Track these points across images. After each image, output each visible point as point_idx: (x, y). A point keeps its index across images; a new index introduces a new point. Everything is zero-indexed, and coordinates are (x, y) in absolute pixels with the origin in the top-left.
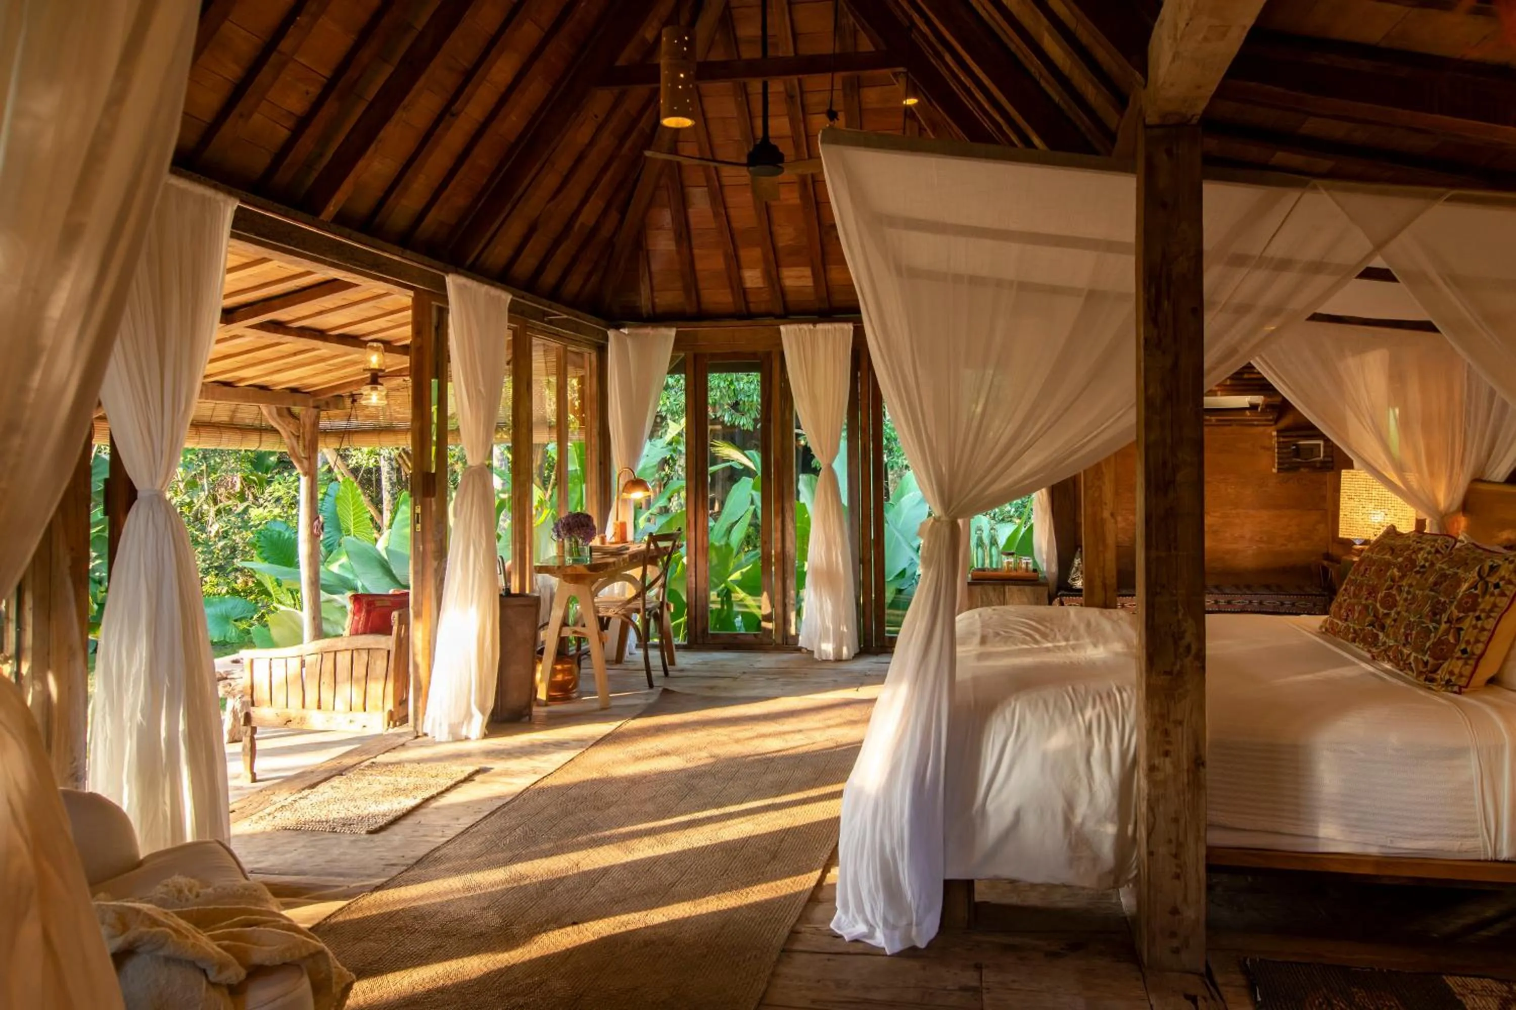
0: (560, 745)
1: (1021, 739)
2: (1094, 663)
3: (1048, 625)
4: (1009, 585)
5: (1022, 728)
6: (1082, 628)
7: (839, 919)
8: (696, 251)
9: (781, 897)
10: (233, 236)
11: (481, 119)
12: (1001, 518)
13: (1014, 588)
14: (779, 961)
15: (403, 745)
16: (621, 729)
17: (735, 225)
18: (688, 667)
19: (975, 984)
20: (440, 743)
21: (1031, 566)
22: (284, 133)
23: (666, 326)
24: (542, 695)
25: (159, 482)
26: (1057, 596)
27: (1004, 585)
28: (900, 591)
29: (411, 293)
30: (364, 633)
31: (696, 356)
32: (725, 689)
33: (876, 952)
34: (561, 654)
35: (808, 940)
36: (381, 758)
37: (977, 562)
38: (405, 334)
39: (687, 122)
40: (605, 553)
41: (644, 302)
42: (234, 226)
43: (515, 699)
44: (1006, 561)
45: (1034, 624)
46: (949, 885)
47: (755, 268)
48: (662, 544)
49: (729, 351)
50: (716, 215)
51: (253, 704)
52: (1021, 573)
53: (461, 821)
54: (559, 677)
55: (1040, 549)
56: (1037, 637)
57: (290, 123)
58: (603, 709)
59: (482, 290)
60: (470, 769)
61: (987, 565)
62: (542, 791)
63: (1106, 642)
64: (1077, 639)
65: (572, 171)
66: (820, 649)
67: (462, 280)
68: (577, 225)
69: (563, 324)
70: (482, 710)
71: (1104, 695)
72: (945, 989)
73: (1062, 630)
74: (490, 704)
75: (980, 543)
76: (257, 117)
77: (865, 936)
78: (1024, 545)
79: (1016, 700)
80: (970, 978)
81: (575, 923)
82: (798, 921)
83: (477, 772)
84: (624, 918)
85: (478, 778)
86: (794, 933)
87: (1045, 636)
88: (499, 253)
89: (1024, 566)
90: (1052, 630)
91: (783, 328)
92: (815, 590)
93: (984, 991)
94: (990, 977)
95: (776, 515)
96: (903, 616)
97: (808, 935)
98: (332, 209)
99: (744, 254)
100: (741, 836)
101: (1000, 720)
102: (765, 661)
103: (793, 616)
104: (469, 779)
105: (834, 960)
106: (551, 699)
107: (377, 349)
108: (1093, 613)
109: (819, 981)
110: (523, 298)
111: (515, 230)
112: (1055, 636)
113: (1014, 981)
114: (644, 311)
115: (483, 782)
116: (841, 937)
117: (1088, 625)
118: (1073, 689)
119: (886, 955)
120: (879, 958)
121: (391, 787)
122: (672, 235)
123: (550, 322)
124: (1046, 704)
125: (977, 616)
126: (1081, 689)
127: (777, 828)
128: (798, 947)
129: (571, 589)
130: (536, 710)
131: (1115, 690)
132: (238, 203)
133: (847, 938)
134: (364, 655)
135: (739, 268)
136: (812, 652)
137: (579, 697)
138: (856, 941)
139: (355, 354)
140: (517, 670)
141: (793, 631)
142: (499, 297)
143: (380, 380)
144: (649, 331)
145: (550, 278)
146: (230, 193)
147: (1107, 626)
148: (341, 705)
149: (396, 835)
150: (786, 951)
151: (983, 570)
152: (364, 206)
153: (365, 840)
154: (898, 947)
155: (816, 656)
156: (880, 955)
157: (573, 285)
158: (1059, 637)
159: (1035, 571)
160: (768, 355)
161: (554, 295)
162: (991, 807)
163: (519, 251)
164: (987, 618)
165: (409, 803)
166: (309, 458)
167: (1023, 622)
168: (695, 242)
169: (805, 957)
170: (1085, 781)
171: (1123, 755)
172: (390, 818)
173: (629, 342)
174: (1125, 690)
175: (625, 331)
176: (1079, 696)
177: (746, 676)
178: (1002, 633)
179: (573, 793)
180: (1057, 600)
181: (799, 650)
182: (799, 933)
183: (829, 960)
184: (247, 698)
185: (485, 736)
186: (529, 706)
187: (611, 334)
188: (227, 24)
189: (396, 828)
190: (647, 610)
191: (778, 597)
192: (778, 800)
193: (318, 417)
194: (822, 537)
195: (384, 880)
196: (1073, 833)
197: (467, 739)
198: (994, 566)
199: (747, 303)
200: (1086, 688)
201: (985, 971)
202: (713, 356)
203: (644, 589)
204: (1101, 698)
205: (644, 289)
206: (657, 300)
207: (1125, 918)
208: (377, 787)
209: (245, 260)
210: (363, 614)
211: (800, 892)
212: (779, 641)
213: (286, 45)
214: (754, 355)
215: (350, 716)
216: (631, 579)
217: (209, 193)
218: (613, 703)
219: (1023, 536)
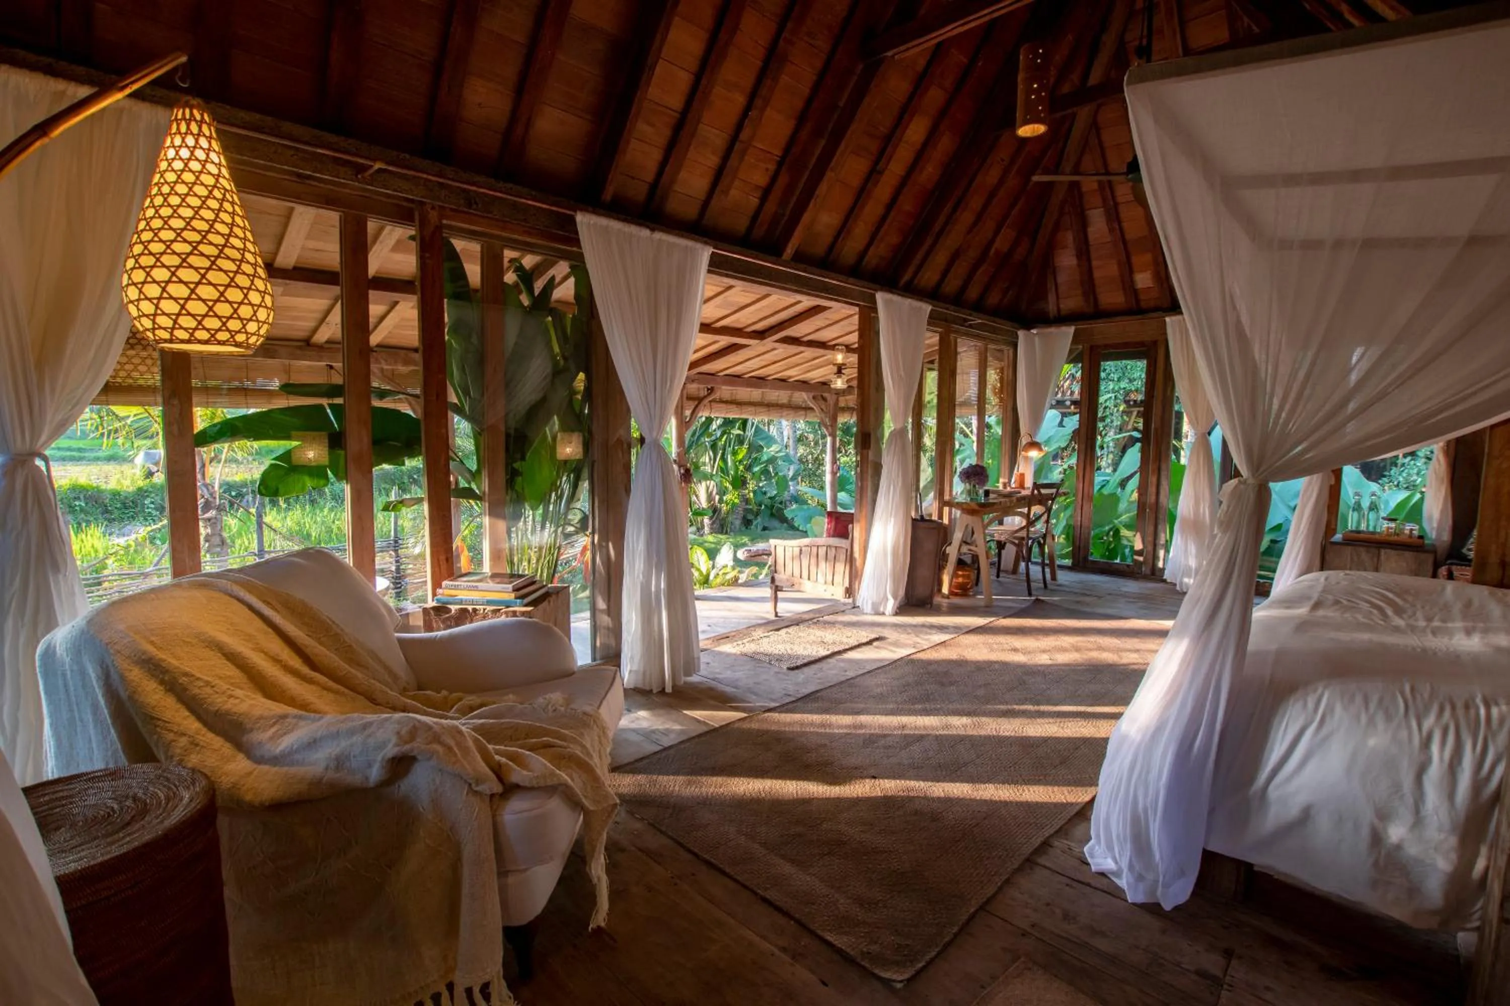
0: (942, 628)
1: (1325, 731)
2: (1458, 657)
3: (1410, 599)
4: (1385, 548)
5: (1328, 719)
6: (1457, 608)
7: (1094, 846)
8: (1095, 263)
9: (1051, 803)
10: (709, 271)
11: (903, 173)
12: (1405, 486)
13: (1392, 553)
14: (1020, 869)
15: (843, 611)
16: (991, 625)
17: (1128, 237)
18: (1066, 583)
19: (1218, 973)
20: (866, 614)
21: (1416, 533)
22: (754, 201)
23: (1066, 325)
24: (945, 590)
25: (655, 434)
26: (1445, 564)
27: (1379, 548)
28: (1273, 542)
29: (857, 309)
30: (833, 536)
31: (1092, 348)
32: (1088, 605)
33: (1117, 893)
34: (961, 563)
35: (1055, 858)
36: (826, 618)
37: (1351, 525)
38: (853, 338)
39: (1041, 129)
40: (999, 495)
41: (1051, 308)
42: (710, 265)
43: (921, 591)
44: (1386, 525)
45: (1390, 595)
46: (1209, 858)
47: (1145, 271)
48: (1043, 491)
49: (1120, 341)
50: (1111, 230)
51: (776, 572)
52: (1401, 538)
53: (847, 673)
54: (960, 580)
55: (1430, 519)
56: (1389, 612)
57: (758, 194)
58: (987, 607)
59: (907, 303)
60: (873, 636)
61: (1363, 527)
62: (913, 661)
63: (1486, 631)
64: (1444, 621)
65: (985, 206)
66: (1181, 583)
67: (889, 296)
68: (993, 251)
69: (979, 327)
70: (895, 598)
71: (1460, 705)
72: (1178, 965)
73: (1427, 608)
74: (902, 592)
75: (1358, 507)
76: (734, 192)
77: (1113, 873)
78: (1415, 512)
79: (1325, 687)
80: (1212, 962)
81: (874, 777)
82: (1057, 832)
83: (877, 639)
84: (912, 783)
85: (875, 644)
86: (1046, 845)
87: (1399, 611)
88: (929, 277)
89: (1407, 532)
90: (1414, 606)
91: (1168, 319)
92: (1182, 537)
93: (1225, 986)
94: (1239, 972)
95: (1153, 471)
96: (1277, 563)
97: (1059, 851)
98: (789, 251)
99: (1136, 260)
100: (1043, 735)
101: (1299, 705)
102: (1131, 586)
103: (1161, 553)
104: (870, 643)
105: (1071, 887)
106: (952, 593)
107: (841, 351)
108: (1480, 593)
109: (1048, 904)
110: (947, 309)
111: (940, 258)
112: (1414, 614)
113: (1268, 988)
114: (1051, 315)
115: (877, 647)
116: (1088, 864)
117: (1468, 605)
118: (1413, 689)
119: (1126, 901)
120: (1119, 900)
121: (819, 639)
122: (1074, 252)
123: (971, 326)
124: (1366, 701)
125: (1322, 580)
126: (1425, 690)
127: (1078, 735)
128: (1042, 860)
129: (968, 519)
130: (937, 599)
131: (1479, 701)
132: (711, 250)
133: (1093, 868)
134: (833, 550)
135: (1131, 272)
136: (1175, 585)
137: (974, 595)
138: (1102, 874)
139: (829, 355)
140: (925, 572)
141: (1160, 564)
142: (920, 308)
143: (843, 371)
144: (1053, 330)
145: (973, 293)
146: (706, 243)
147: (1496, 610)
148: (821, 579)
149: (801, 675)
150: (1030, 862)
151: (1359, 532)
152: (819, 249)
153: (784, 674)
154: (1140, 898)
155: (1178, 588)
156: (1118, 898)
157: (993, 299)
158: (1419, 614)
159: (1421, 537)
160: (1155, 343)
161: (978, 307)
162: (1273, 792)
163: (945, 274)
164: (1333, 583)
165: (823, 652)
166: (832, 426)
167: (1377, 593)
168: (1093, 255)
169: (1047, 873)
170: (1410, 800)
171: (1478, 785)
172: (805, 661)
173: (1037, 339)
174: (1497, 704)
175: (1034, 331)
176: (1418, 696)
177: (1109, 597)
178: (1345, 602)
179: (931, 668)
180: (1443, 570)
181: (1165, 581)
182: (1051, 846)
183: (1067, 885)
184: (773, 568)
185: (896, 614)
186: (931, 597)
187: (1021, 334)
188: (701, 125)
189: (806, 670)
190: (1031, 538)
191: (1150, 539)
192: (1090, 709)
193: (837, 400)
194: (1191, 493)
195: (777, 705)
196: (1383, 852)
197: (883, 614)
198: (1371, 529)
199: (1138, 301)
200: (1432, 688)
201: (1234, 962)
202: (1107, 346)
203: (1031, 523)
204: (1453, 708)
205: (1052, 298)
206: (1062, 306)
207: (1458, 957)
208: (812, 637)
209: (758, 296)
210: (833, 524)
211: (1072, 804)
212: (1148, 572)
213: (744, 135)
214: (1142, 344)
215: (825, 587)
216: (1021, 514)
217: (690, 243)
218: (995, 603)
219: (1414, 504)
